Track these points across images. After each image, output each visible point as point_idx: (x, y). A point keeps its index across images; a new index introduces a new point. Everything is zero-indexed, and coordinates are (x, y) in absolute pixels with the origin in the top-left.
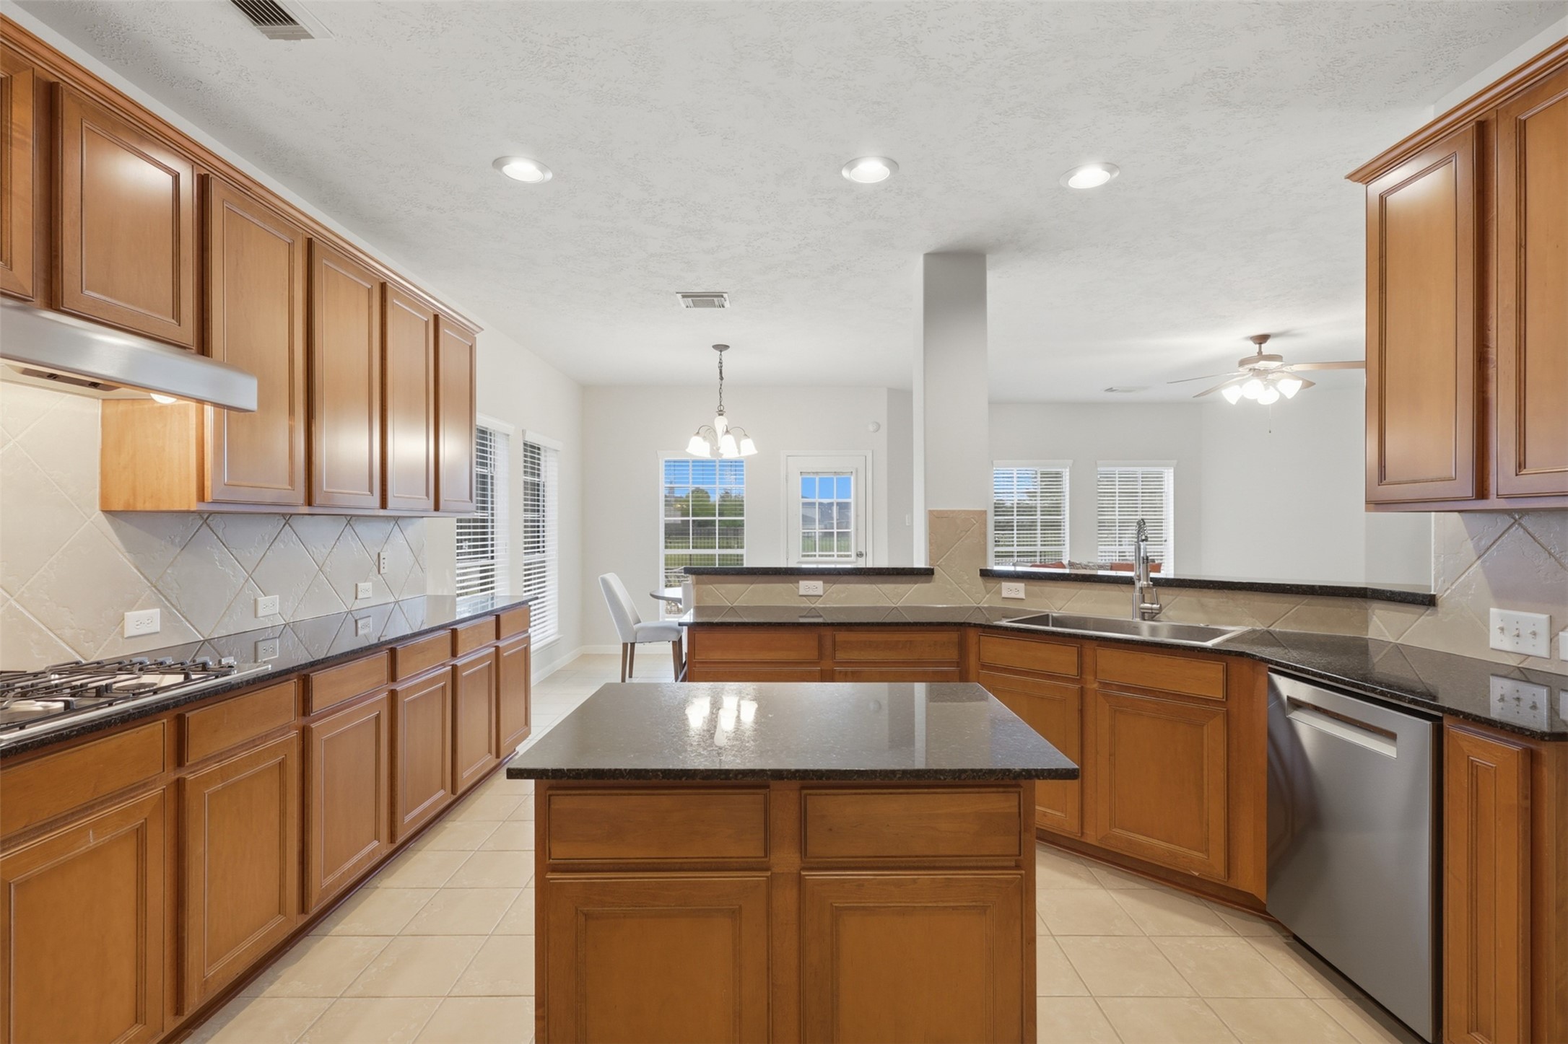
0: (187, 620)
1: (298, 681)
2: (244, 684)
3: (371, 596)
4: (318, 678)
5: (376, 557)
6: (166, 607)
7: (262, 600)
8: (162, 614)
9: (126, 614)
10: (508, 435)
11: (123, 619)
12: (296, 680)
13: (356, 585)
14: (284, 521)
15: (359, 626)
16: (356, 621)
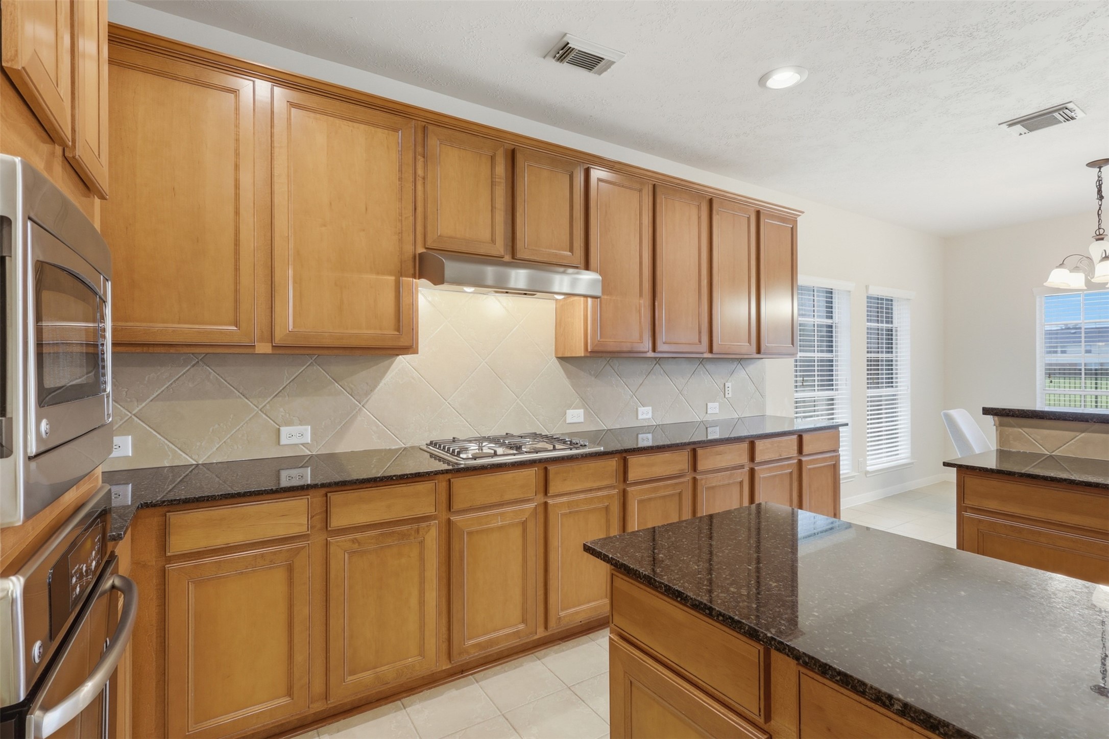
0: (598, 418)
1: (618, 459)
2: (580, 456)
3: (718, 412)
4: (633, 460)
5: (722, 386)
6: (586, 408)
7: (641, 409)
8: (584, 411)
9: (567, 411)
10: (850, 292)
11: (566, 414)
12: (617, 459)
13: (707, 404)
14: (656, 362)
15: (709, 431)
16: (707, 428)
